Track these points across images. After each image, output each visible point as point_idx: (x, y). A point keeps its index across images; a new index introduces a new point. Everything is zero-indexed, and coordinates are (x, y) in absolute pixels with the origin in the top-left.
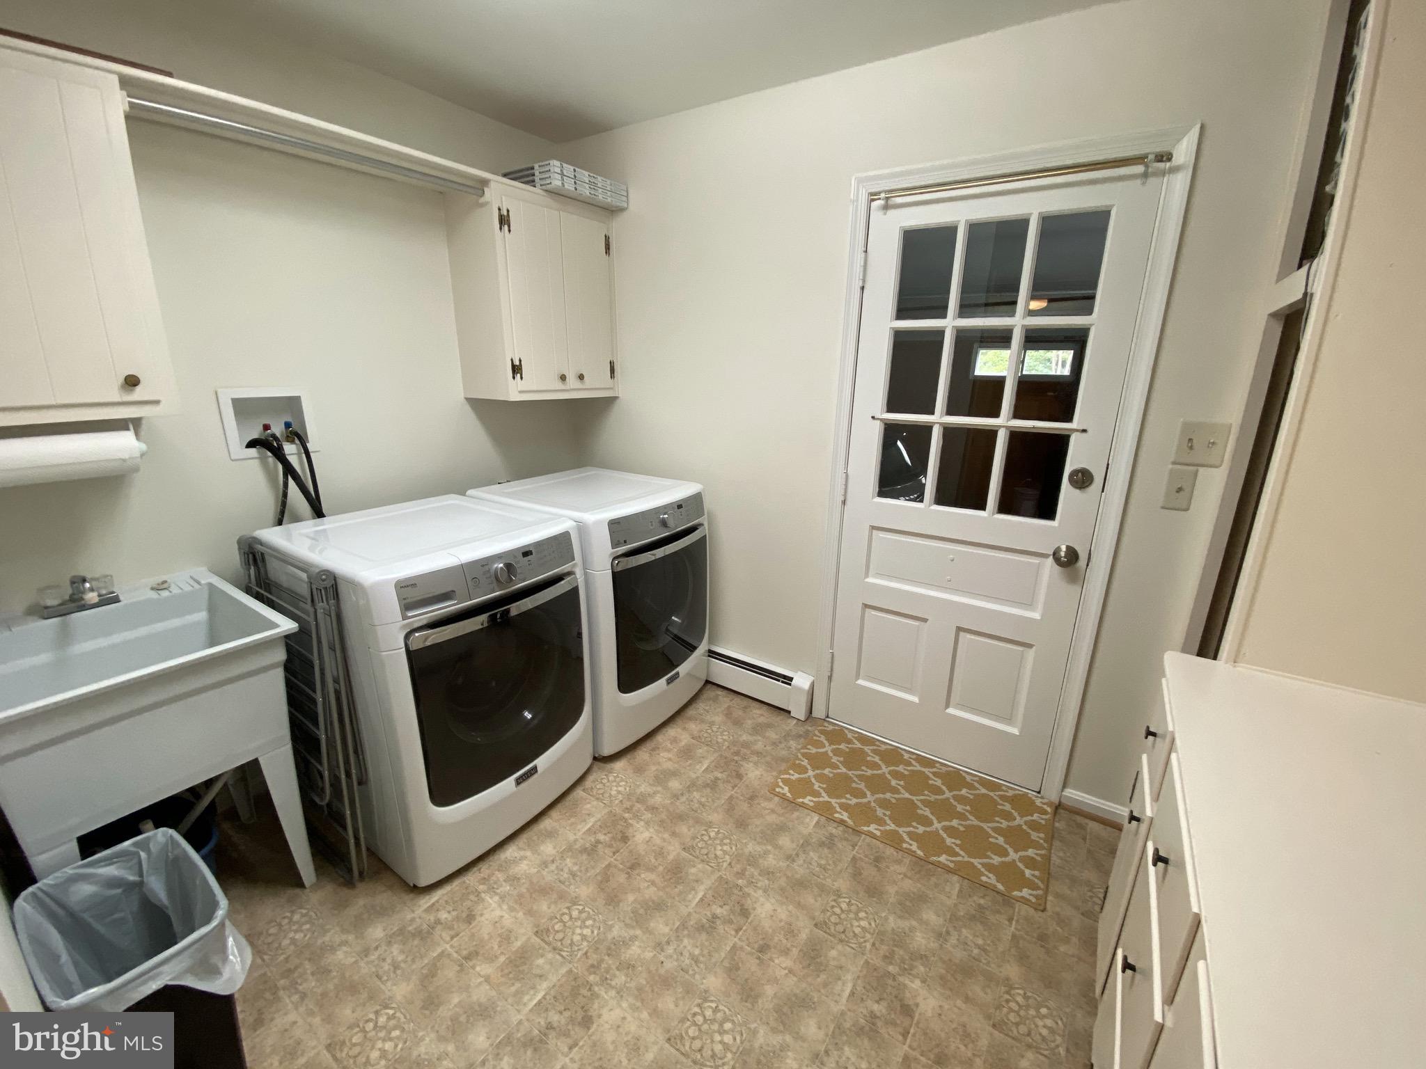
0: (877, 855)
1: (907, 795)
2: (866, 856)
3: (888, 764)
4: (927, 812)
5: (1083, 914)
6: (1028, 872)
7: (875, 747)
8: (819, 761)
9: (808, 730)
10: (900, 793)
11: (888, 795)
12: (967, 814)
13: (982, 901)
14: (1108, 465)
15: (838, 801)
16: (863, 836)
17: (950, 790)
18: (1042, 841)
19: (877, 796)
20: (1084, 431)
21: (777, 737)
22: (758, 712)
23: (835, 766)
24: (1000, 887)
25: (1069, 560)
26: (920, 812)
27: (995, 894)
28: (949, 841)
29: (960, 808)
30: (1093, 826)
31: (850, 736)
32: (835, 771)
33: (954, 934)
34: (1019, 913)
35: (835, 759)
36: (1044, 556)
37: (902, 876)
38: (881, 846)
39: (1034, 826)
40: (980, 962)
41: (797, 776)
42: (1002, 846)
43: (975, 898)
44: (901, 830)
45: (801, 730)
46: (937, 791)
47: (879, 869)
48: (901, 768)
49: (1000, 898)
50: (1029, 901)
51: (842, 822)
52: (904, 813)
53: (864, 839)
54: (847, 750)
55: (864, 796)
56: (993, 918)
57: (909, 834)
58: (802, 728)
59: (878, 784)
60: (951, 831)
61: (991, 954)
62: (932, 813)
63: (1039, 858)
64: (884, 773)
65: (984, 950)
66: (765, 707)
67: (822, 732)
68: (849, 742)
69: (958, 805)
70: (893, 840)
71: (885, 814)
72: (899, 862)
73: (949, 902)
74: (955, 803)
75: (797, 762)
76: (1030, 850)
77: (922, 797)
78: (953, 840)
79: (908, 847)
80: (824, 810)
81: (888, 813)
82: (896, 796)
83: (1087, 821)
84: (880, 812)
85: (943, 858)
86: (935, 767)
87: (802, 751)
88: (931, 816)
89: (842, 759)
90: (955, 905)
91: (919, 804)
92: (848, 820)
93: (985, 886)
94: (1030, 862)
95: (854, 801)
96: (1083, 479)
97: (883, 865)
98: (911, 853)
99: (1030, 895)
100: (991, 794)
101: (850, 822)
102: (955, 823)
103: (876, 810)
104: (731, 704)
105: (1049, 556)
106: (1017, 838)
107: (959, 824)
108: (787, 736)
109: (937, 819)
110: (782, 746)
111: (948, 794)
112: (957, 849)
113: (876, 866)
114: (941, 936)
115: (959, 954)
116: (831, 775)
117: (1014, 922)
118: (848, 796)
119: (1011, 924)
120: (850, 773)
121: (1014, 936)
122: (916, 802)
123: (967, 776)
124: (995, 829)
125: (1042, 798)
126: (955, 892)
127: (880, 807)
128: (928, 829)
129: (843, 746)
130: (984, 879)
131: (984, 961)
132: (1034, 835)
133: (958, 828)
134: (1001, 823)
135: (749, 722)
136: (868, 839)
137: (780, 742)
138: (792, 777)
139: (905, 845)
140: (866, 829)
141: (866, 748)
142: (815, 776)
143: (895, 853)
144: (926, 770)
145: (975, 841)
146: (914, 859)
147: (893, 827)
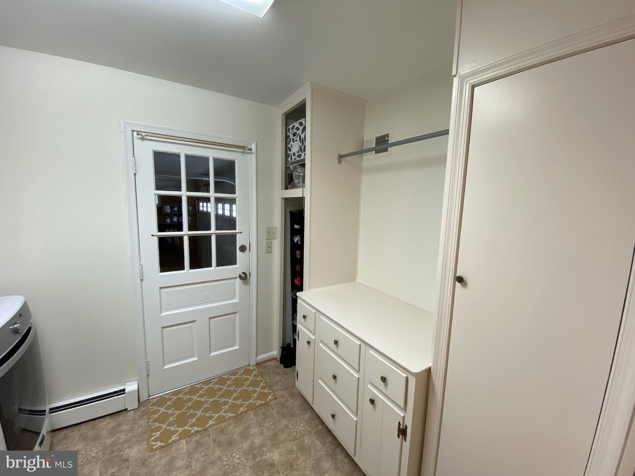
0: (220, 430)
1: (211, 400)
2: (217, 435)
3: (194, 395)
4: (223, 399)
5: (285, 390)
6: (266, 391)
7: (183, 393)
8: (163, 418)
9: (143, 411)
10: (209, 401)
11: (205, 406)
12: (236, 389)
13: (262, 411)
14: (250, 243)
15: (188, 425)
16: (209, 429)
17: (224, 386)
18: (261, 379)
19: (201, 410)
20: (241, 232)
21: (129, 426)
22: (105, 423)
23: (172, 414)
24: (263, 402)
25: (244, 277)
26: (221, 402)
27: (263, 406)
28: (238, 402)
29: (232, 389)
30: (268, 363)
31: (167, 397)
32: (175, 416)
33: (264, 428)
34: (273, 405)
35: (170, 412)
36: (236, 278)
37: (234, 428)
38: (218, 425)
39: (256, 376)
40: (277, 428)
41: (158, 433)
42: (253, 390)
43: (260, 412)
44: (221, 414)
45: (140, 413)
46: (220, 389)
47: (225, 434)
48: (200, 392)
49: (265, 406)
50: (272, 399)
51: (197, 432)
52: (216, 407)
53: (211, 430)
54: (172, 403)
55: (196, 414)
56: (268, 413)
57: (224, 412)
58: (139, 412)
59: (197, 405)
60: (236, 399)
61: (277, 423)
62: (225, 398)
63: (264, 384)
64: (196, 399)
65: (274, 424)
66: (107, 418)
67: (153, 405)
68: (170, 399)
69: (231, 389)
70: (221, 419)
71: (210, 414)
72: (229, 425)
73: (255, 421)
74: (229, 389)
75: (153, 427)
76: (261, 384)
77: (217, 396)
78: (239, 401)
79: (228, 416)
80: (185, 435)
81: (211, 412)
82: (208, 403)
83: (265, 363)
84: (207, 414)
85: (242, 410)
86: (212, 382)
87: (150, 421)
88: (226, 400)
89: (173, 409)
90: (257, 420)
91: (218, 399)
92: (198, 429)
93: (259, 406)
94: (264, 388)
95: (194, 420)
96: (243, 249)
97: (225, 431)
98: (231, 418)
99: (271, 397)
100: (237, 376)
101: (200, 429)
102: (235, 395)
103: (206, 416)
104: (80, 432)
105: (238, 277)
106: (254, 383)
107: (237, 394)
108: (134, 421)
109: (229, 399)
110: (137, 427)
111: (225, 388)
112: (243, 403)
113: (224, 434)
114: (261, 433)
115: (270, 433)
116: (175, 419)
117: (274, 408)
118: (190, 420)
119: (274, 410)
120: (182, 411)
121: (277, 412)
122: (217, 399)
123: (224, 377)
124: (247, 386)
125: (251, 366)
126: (253, 416)
127: (206, 413)
128: (229, 405)
129: (168, 403)
130: (257, 404)
131: (277, 427)
132: (258, 379)
133: (237, 396)
134: (247, 383)
135: (104, 432)
136: (212, 428)
137: (134, 427)
138: (156, 436)
139: (227, 417)
140: (208, 425)
141: (180, 396)
142: (167, 426)
143: (225, 423)
144: (210, 385)
145: (245, 395)
146: (233, 419)
147: (217, 415)
